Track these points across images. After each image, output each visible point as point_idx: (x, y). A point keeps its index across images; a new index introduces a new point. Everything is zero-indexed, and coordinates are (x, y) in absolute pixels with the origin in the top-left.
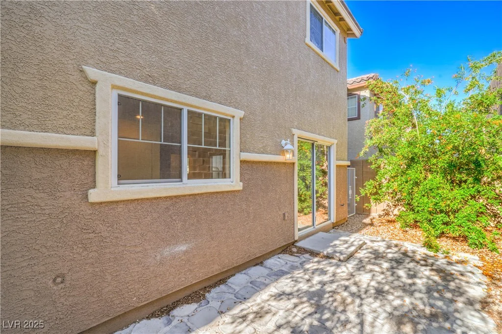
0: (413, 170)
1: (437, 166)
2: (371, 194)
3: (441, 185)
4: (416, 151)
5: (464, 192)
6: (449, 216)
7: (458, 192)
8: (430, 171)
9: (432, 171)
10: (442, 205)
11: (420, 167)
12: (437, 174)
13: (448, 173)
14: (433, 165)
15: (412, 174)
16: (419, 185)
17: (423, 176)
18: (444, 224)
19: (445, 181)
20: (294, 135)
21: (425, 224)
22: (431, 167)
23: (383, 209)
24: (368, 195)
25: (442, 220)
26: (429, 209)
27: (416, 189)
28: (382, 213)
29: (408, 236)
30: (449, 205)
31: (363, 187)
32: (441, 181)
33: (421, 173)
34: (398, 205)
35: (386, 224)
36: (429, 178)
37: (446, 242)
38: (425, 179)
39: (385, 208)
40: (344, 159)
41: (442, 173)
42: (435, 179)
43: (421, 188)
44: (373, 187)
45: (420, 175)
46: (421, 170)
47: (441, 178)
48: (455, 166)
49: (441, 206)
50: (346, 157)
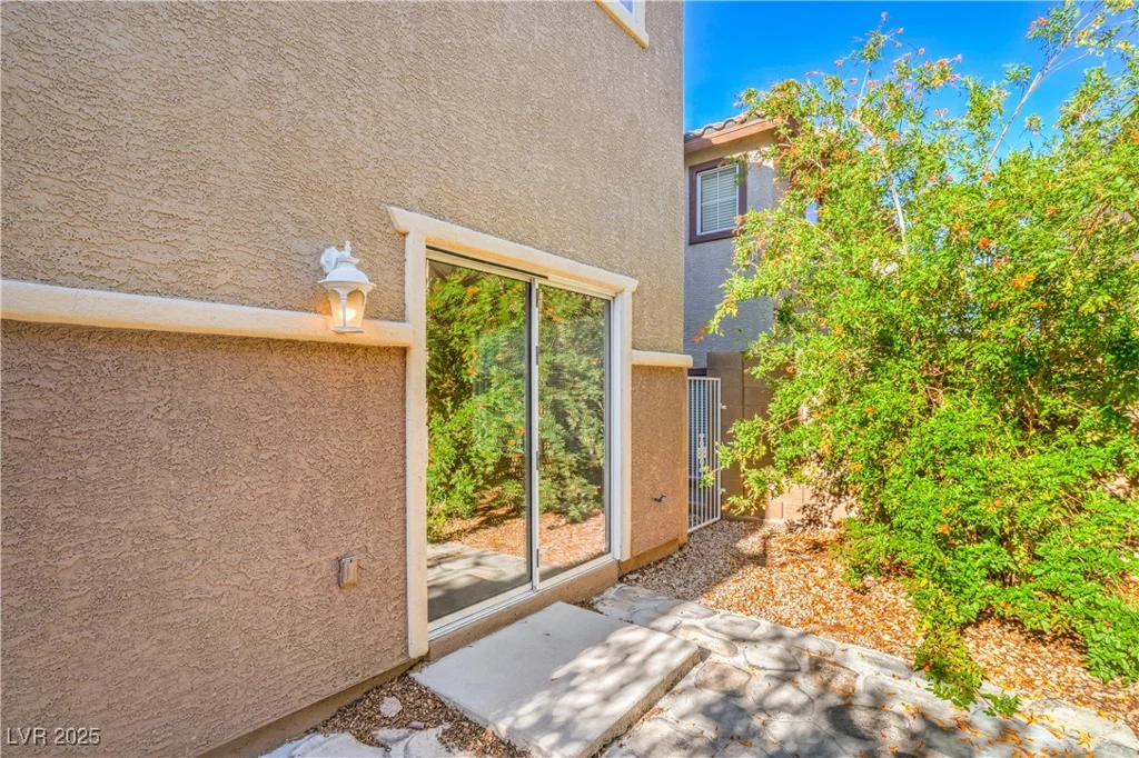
0: (886, 382)
1: (968, 366)
2: (749, 461)
3: (983, 434)
4: (894, 308)
5: (1069, 462)
6: (1011, 549)
7: (1044, 463)
8: (946, 384)
9: (953, 385)
10: (988, 511)
11: (909, 368)
12: (969, 395)
13: (1008, 391)
14: (957, 361)
15: (882, 396)
16: (905, 434)
17: (920, 400)
18: (992, 576)
19: (995, 419)
20: (404, 235)
21: (925, 581)
22: (950, 368)
23: (802, 505)
24: (743, 467)
25: (987, 566)
26: (940, 529)
27: (894, 449)
28: (797, 518)
29: (868, 612)
30: (1011, 512)
31: (727, 438)
32: (985, 421)
33: (914, 391)
34: (847, 493)
35: (805, 556)
36: (943, 408)
37: (1001, 645)
38: (928, 412)
39: (807, 502)
40: (668, 346)
41: (986, 391)
42: (964, 414)
43: (912, 443)
44: (757, 439)
45: (911, 398)
46: (912, 381)
47: (985, 407)
48: (1033, 366)
49: (983, 514)
50: (679, 341)
